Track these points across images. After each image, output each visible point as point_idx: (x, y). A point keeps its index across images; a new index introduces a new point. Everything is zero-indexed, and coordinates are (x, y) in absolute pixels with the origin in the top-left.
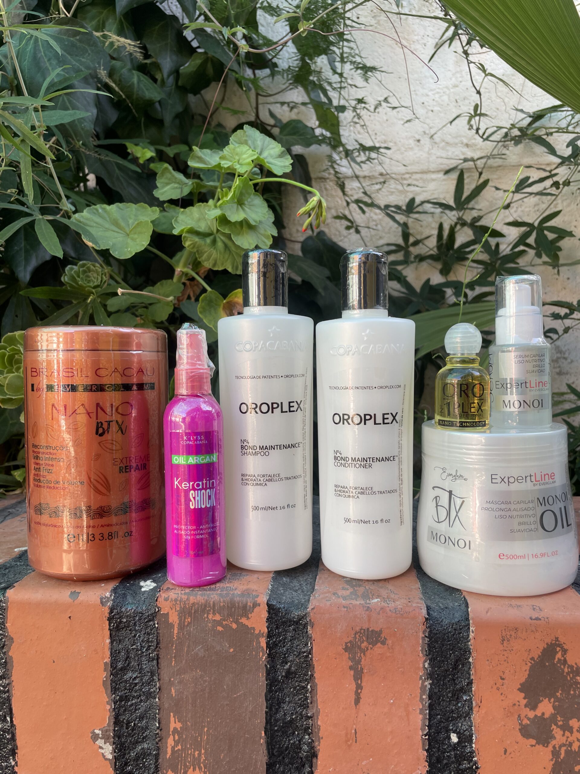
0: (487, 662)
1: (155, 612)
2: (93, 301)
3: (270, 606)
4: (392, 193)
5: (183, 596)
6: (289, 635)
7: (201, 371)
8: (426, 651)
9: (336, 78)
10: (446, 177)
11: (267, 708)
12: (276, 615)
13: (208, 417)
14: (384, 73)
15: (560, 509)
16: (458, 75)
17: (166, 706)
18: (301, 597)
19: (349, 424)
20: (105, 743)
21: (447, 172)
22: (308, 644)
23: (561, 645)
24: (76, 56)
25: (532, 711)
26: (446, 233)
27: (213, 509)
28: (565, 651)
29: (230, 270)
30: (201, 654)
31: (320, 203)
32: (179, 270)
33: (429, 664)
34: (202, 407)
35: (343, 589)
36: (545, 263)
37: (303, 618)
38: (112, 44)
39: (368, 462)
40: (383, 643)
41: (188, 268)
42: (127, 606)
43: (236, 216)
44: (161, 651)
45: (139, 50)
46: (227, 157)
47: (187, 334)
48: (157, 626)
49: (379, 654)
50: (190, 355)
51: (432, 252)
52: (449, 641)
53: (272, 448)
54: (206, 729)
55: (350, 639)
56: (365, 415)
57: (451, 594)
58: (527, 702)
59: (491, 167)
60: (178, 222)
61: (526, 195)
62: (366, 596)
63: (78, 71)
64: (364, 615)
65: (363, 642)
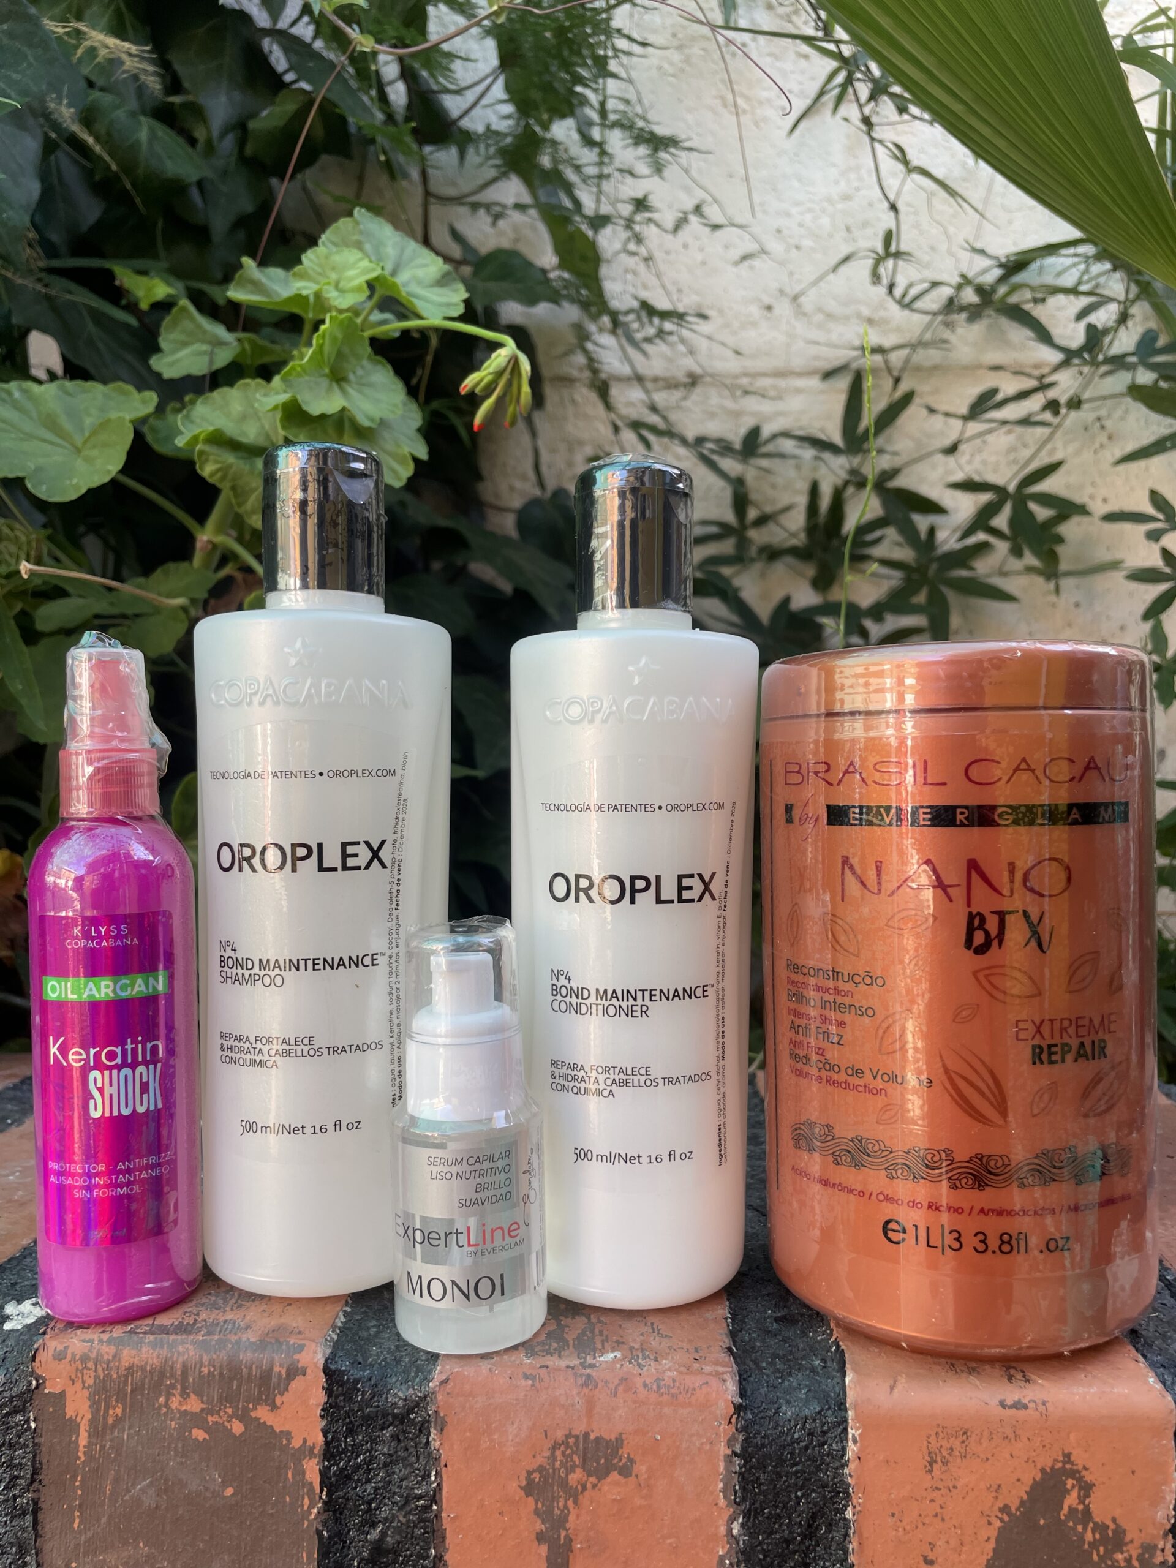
0: (891, 1520)
1: (29, 1390)
3: (332, 1376)
4: (712, 415)
5: (105, 1349)
6: (383, 1450)
7: (131, 756)
8: (736, 1492)
9: (588, 156)
10: (824, 385)
12: (349, 1399)
14: (695, 153)
19: (591, 901)
21: (828, 375)
22: (429, 1476)
23: (1079, 1472)
26: (825, 503)
27: (156, 1118)
28: (1086, 1489)
30: (149, 1501)
32: (205, 538)
33: (742, 1525)
36: (1030, 569)
37: (417, 1405)
38: (92, 51)
40: (626, 1471)
41: (228, 535)
43: (322, 403)
44: (44, 1490)
45: (151, 68)
47: (91, 659)
48: (33, 1425)
49: (615, 1500)
51: (794, 542)
52: (796, 1464)
53: (293, 965)
55: (540, 1460)
56: (633, 879)
57: (804, 1333)
59: (918, 369)
61: (993, 425)
62: (587, 1343)
64: (577, 1399)
65: (572, 1470)
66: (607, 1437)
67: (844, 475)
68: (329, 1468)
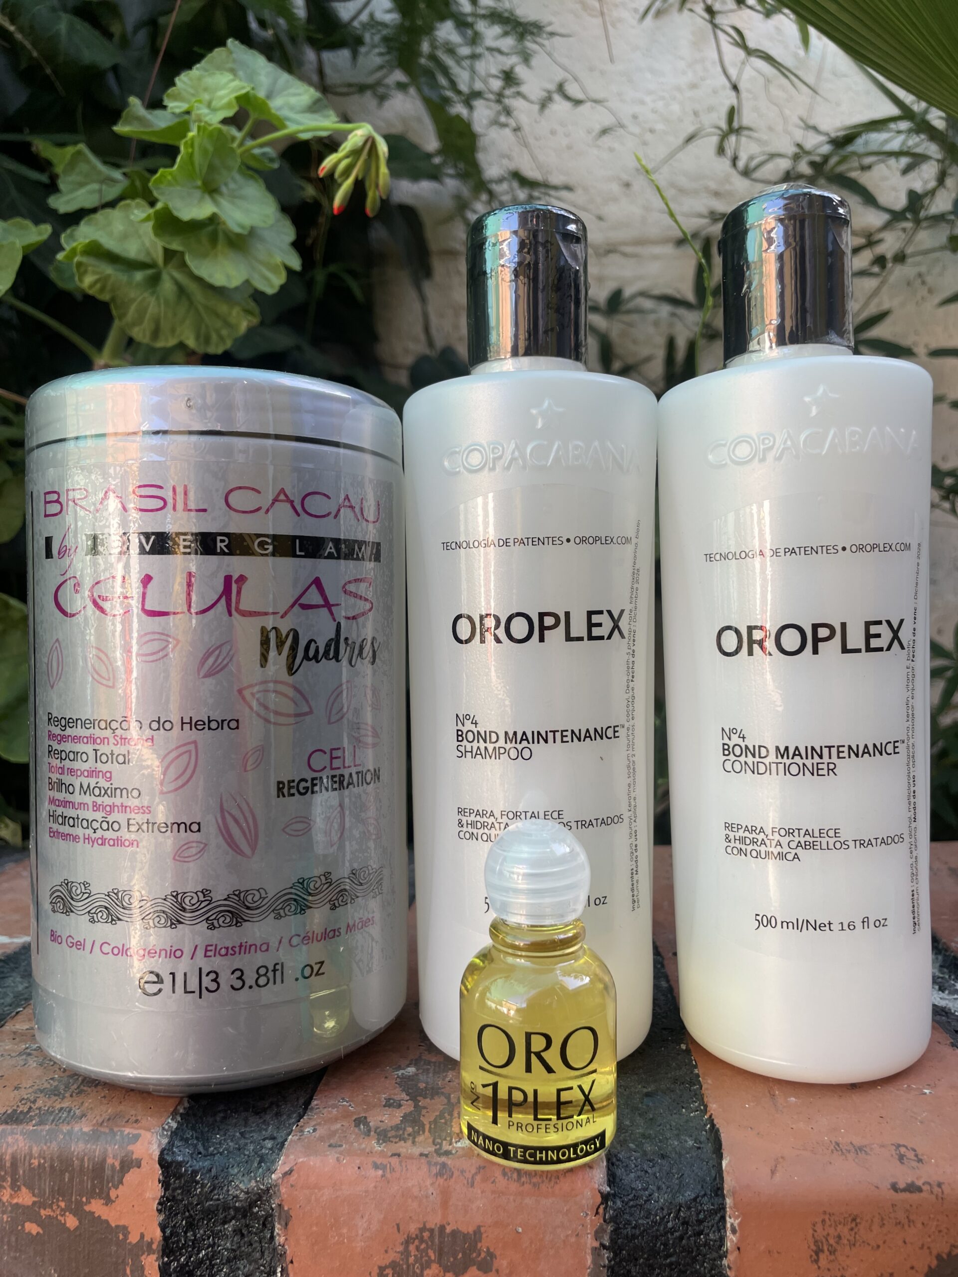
3: (169, 1168)
10: (677, 252)
12: (187, 1190)
21: (681, 242)
22: (275, 1273)
26: (680, 355)
31: (372, 145)
32: (102, 362)
35: (388, 1104)
37: (260, 1198)
40: (485, 1266)
43: (194, 211)
46: (184, 94)
55: (392, 1256)
64: (431, 1190)
65: (428, 1266)
66: (464, 1229)
67: (697, 329)
68: (168, 1264)
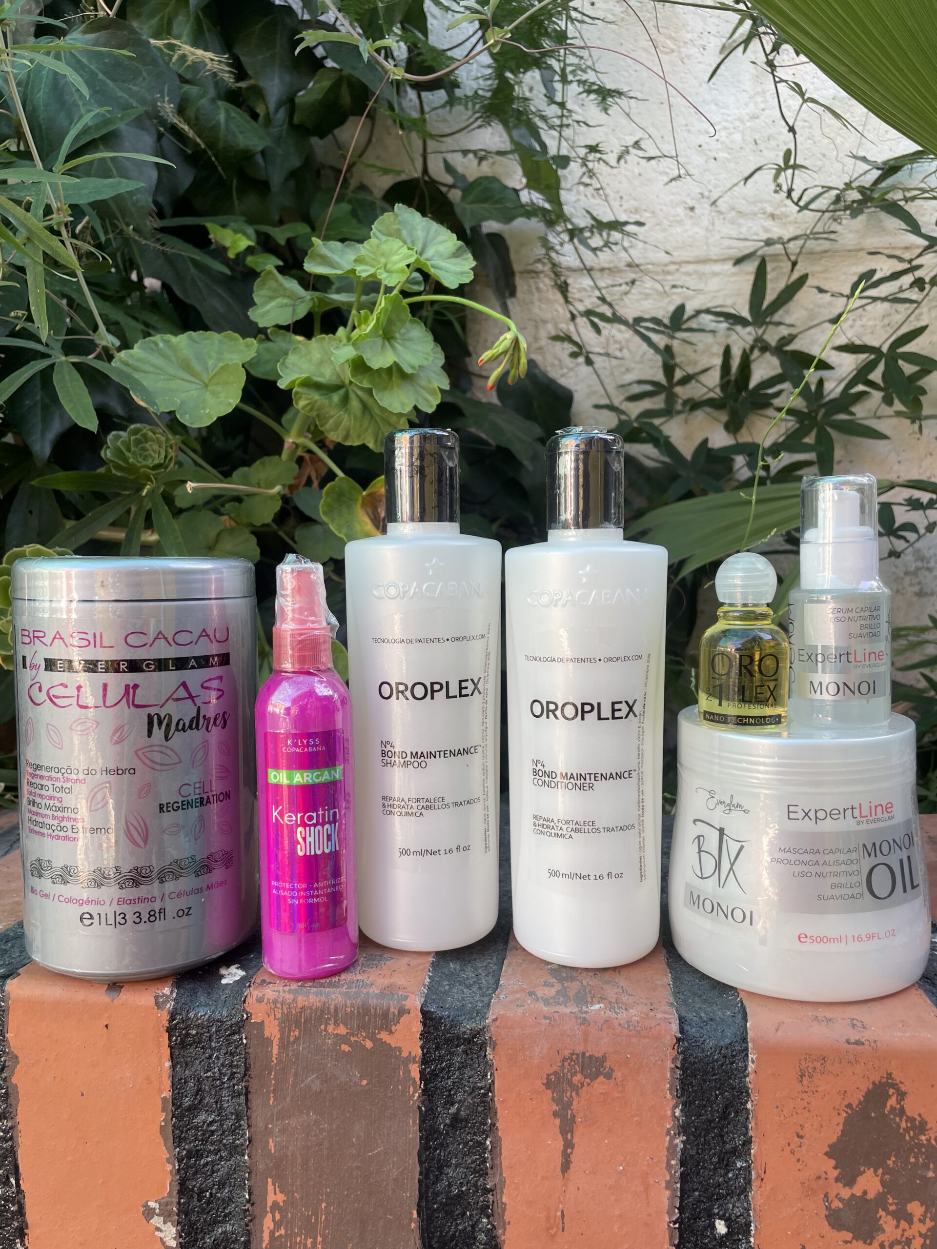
0: (776, 1111)
1: (242, 1021)
2: (151, 493)
3: (426, 1015)
4: (647, 296)
5: (287, 996)
6: (457, 1060)
7: (316, 632)
8: (677, 1090)
9: (552, 111)
10: (736, 269)
11: (421, 1173)
13: (327, 706)
14: (634, 101)
15: (901, 861)
16: (759, 99)
17: (261, 1167)
18: (477, 998)
19: (557, 718)
20: (165, 1223)
21: (738, 261)
22: (486, 1076)
23: (897, 1084)
24: (124, 81)
25: (847, 1188)
26: (735, 363)
27: (335, 856)
28: (902, 1095)
29: (371, 445)
30: (316, 1087)
31: (516, 342)
32: (291, 440)
33: (682, 1111)
34: (317, 691)
35: (546, 984)
36: (898, 414)
37: (479, 1033)
38: (183, 57)
39: (588, 781)
40: (608, 1076)
41: (306, 437)
42: (197, 1009)
43: (379, 360)
44: (251, 1081)
45: (227, 69)
46: (367, 259)
47: (293, 571)
48: (245, 1041)
49: (602, 1094)
50: (297, 606)
51: (712, 395)
52: (716, 1075)
53: (433, 755)
54: (324, 1205)
55: (555, 1068)
56: (583, 705)
57: (720, 995)
58: (840, 1173)
59: (811, 253)
60: (287, 367)
61: (870, 301)
62: (582, 999)
63: (127, 107)
65: (575, 1074)
66: (596, 1055)
67: (750, 339)
68: (425, 1069)
